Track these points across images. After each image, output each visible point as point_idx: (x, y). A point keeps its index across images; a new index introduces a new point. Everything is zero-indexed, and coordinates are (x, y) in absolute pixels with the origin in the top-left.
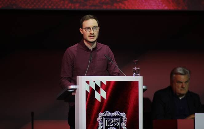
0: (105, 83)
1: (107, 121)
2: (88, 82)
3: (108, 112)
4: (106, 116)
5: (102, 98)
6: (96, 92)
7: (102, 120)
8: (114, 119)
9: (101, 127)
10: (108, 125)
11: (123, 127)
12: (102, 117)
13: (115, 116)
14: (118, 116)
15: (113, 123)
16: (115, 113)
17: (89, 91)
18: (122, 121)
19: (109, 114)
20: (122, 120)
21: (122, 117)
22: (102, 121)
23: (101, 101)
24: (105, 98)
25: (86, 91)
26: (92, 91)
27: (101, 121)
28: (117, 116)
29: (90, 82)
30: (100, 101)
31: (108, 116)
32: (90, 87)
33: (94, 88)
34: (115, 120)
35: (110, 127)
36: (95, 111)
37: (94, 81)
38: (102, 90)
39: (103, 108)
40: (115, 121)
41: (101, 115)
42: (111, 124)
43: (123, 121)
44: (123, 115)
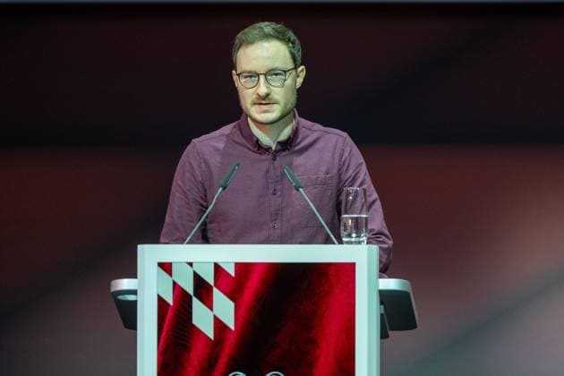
0: (231, 271)
2: (166, 267)
3: (242, 374)
5: (219, 325)
6: (197, 305)
17: (170, 299)
23: (215, 336)
24: (231, 324)
25: (161, 301)
26: (182, 298)
29: (174, 267)
30: (212, 337)
32: (175, 284)
33: (190, 289)
37: (191, 264)
38: (218, 296)
39: (223, 360)
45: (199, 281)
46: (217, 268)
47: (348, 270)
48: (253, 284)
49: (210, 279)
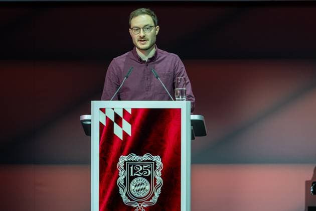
0: (130, 111)
1: (132, 168)
2: (103, 110)
3: (134, 154)
4: (131, 161)
5: (125, 134)
6: (115, 126)
7: (125, 166)
8: (142, 166)
9: (123, 177)
10: (133, 174)
11: (157, 178)
12: (125, 163)
13: (144, 161)
14: (150, 161)
15: (141, 172)
16: (145, 156)
17: (105, 123)
18: (155, 169)
19: (135, 157)
20: (156, 166)
21: (155, 163)
22: (125, 169)
25: (101, 124)
26: (110, 123)
27: (123, 168)
28: (147, 161)
29: (106, 110)
30: (122, 139)
31: (135, 161)
32: (106, 117)
33: (113, 119)
34: (144, 166)
35: (137, 176)
36: (113, 154)
37: (113, 109)
38: (124, 122)
39: (126, 149)
40: (145, 168)
41: (123, 159)
42: (138, 173)
43: (157, 168)
44: (157, 159)
45: (116, 116)
46: (124, 111)
47: (178, 111)
48: (139, 117)
49: (121, 115)
